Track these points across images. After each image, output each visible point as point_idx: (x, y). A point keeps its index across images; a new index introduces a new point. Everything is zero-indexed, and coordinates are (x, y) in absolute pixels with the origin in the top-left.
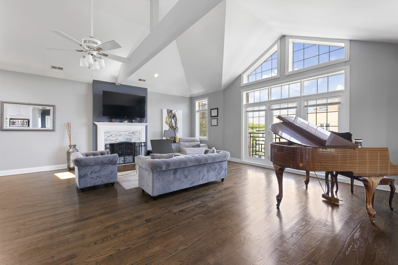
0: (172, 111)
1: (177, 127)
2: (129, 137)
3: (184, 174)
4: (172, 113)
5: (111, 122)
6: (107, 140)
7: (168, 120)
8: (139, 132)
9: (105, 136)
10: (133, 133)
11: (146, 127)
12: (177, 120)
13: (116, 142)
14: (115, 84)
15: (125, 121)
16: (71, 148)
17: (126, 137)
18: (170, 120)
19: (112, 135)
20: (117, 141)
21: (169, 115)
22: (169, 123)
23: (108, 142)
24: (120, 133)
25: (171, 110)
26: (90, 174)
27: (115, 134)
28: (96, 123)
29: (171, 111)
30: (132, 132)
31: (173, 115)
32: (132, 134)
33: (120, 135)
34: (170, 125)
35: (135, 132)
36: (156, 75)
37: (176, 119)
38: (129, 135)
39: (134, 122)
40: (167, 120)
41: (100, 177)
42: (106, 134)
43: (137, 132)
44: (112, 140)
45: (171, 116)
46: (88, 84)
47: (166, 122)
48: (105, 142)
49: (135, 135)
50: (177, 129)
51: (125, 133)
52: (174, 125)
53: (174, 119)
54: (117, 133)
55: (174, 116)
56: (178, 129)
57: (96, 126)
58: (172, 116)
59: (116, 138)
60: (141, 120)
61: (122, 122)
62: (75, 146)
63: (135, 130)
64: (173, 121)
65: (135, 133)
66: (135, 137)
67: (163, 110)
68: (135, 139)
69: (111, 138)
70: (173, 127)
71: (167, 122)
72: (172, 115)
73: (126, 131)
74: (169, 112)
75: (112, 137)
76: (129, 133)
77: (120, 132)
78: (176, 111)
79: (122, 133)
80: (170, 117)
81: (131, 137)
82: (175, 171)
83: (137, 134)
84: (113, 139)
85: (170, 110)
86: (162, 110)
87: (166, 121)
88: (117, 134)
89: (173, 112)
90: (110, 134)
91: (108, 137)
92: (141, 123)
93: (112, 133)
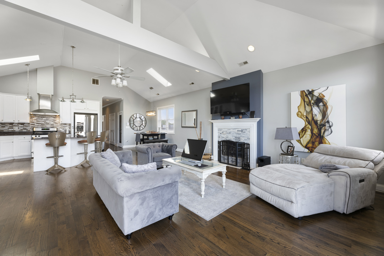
0: (313, 91)
1: (328, 122)
2: (238, 136)
4: (313, 95)
5: (221, 119)
6: (219, 137)
7: (302, 110)
8: (248, 130)
9: (218, 133)
10: (242, 131)
11: (259, 123)
12: (327, 108)
14: (225, 80)
15: (232, 117)
17: (235, 135)
18: (308, 109)
20: (227, 138)
21: (306, 100)
22: (305, 114)
24: (229, 131)
25: (310, 90)
27: (225, 132)
28: (212, 121)
29: (311, 93)
30: (240, 130)
31: (315, 98)
32: (241, 132)
33: (230, 133)
34: (307, 118)
35: (244, 130)
36: (252, 48)
37: (325, 105)
38: (238, 134)
39: (241, 117)
40: (300, 110)
42: (219, 131)
43: (246, 130)
44: (223, 137)
45: (310, 102)
47: (298, 115)
48: (219, 139)
49: (245, 133)
50: (327, 125)
51: (234, 130)
52: (319, 117)
53: (318, 106)
54: (227, 130)
55: (319, 100)
56: (330, 127)
57: (212, 123)
58: (312, 102)
59: (226, 136)
61: (230, 119)
63: (243, 128)
64: (316, 110)
65: (244, 131)
66: (244, 136)
67: (291, 94)
68: (244, 138)
69: (222, 135)
70: (316, 122)
71: (300, 114)
72: (312, 99)
73: (235, 129)
74: (306, 95)
75: (224, 134)
76: (238, 131)
77: (230, 130)
78: (325, 88)
79: (231, 130)
80: (309, 104)
81: (240, 136)
83: (246, 132)
85: (308, 90)
88: (228, 132)
89: (316, 94)
90: (222, 132)
91: (221, 134)
92: (250, 118)
93: (223, 130)
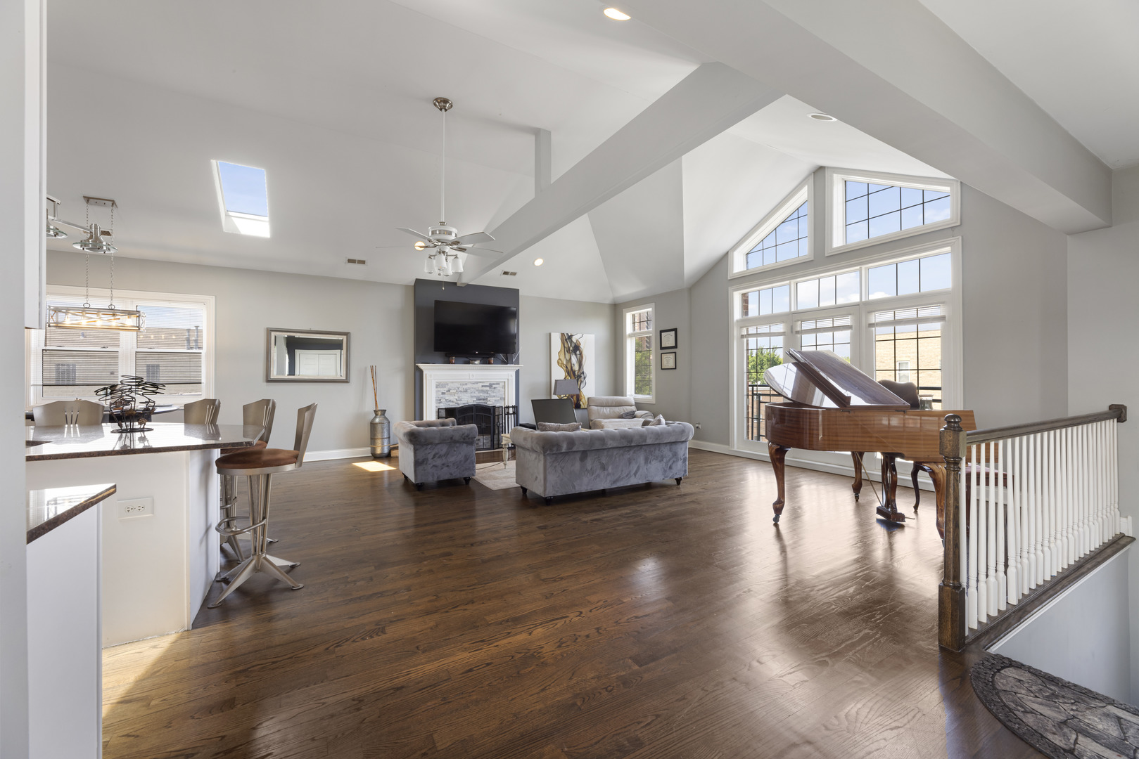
0: (572, 336)
1: (583, 373)
2: (483, 395)
3: (600, 462)
4: (572, 342)
5: (449, 362)
6: (440, 400)
7: (562, 358)
8: (502, 384)
9: (437, 392)
10: (490, 386)
11: (517, 373)
12: (582, 357)
13: (458, 404)
14: (455, 283)
15: (476, 360)
16: (377, 415)
17: (477, 394)
18: (568, 356)
19: (449, 391)
20: (459, 402)
21: (566, 346)
22: (565, 363)
23: (443, 406)
24: (465, 387)
25: (570, 335)
26: (433, 458)
27: (455, 389)
28: (421, 366)
29: (570, 337)
30: (488, 384)
31: (573, 345)
32: (488, 388)
33: (466, 391)
34: (567, 367)
35: (494, 384)
36: (539, 262)
37: (581, 354)
38: (483, 391)
39: (492, 362)
41: (448, 466)
42: (439, 389)
43: (498, 384)
44: (450, 401)
45: (569, 348)
46: (407, 287)
47: (558, 363)
48: (438, 405)
49: (495, 390)
50: (583, 376)
51: (476, 386)
52: (576, 368)
53: (576, 355)
54: (459, 386)
55: (577, 348)
56: (585, 378)
57: (421, 372)
58: (571, 348)
59: (457, 398)
60: (507, 359)
61: (468, 363)
62: (384, 411)
63: (493, 381)
64: (574, 359)
65: (494, 386)
66: (494, 394)
67: (552, 334)
68: (494, 398)
69: (448, 397)
70: (574, 372)
71: (560, 362)
72: (571, 345)
73: (477, 383)
74: (566, 340)
75: (451, 394)
76: (482, 386)
77: (466, 384)
78: (581, 335)
79: (469, 386)
80: (568, 351)
81: (486, 395)
82: (584, 455)
83: (498, 388)
84: (452, 398)
85: (568, 334)
86: (550, 334)
87: (559, 359)
88: (460, 389)
89: (574, 339)
90: (446, 389)
91: (443, 393)
92: (507, 364)
93: (450, 386)
